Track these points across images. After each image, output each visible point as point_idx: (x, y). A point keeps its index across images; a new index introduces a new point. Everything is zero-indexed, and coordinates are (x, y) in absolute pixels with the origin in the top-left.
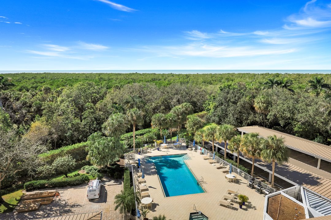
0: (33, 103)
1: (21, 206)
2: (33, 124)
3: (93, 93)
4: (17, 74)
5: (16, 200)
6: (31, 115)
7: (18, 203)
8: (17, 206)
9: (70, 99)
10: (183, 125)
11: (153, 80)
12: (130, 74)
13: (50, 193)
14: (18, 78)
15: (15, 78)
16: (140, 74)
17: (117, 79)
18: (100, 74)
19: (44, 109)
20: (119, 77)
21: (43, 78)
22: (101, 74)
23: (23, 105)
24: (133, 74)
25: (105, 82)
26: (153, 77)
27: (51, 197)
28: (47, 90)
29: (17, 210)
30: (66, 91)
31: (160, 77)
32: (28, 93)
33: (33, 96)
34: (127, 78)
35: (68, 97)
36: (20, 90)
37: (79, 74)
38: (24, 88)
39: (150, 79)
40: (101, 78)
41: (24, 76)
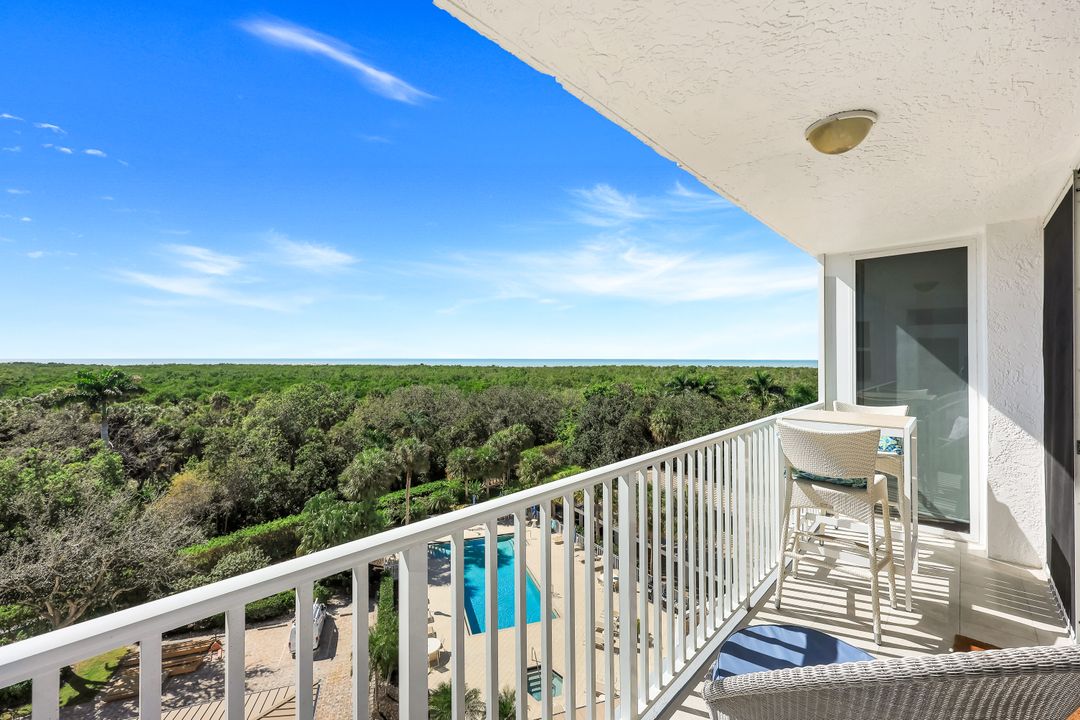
0: (183, 429)
1: (120, 683)
2: (177, 479)
3: (325, 406)
4: (155, 366)
5: (107, 668)
6: (175, 457)
7: (109, 678)
8: (105, 684)
9: (272, 419)
10: (513, 471)
11: (456, 379)
12: (409, 368)
13: (197, 644)
14: (156, 375)
15: (148, 375)
16: (430, 367)
17: (380, 376)
18: (344, 367)
19: (208, 443)
20: (385, 373)
21: (215, 375)
22: (347, 366)
23: (159, 434)
24: (415, 366)
25: (352, 383)
26: (455, 373)
27: (198, 653)
28: (222, 402)
29: (104, 694)
30: (264, 402)
31: (471, 373)
32: (176, 409)
33: (187, 414)
34: (402, 375)
35: (268, 414)
36: (158, 402)
37: (298, 366)
38: (168, 396)
39: (449, 377)
40: (346, 375)
41: (171, 371)
